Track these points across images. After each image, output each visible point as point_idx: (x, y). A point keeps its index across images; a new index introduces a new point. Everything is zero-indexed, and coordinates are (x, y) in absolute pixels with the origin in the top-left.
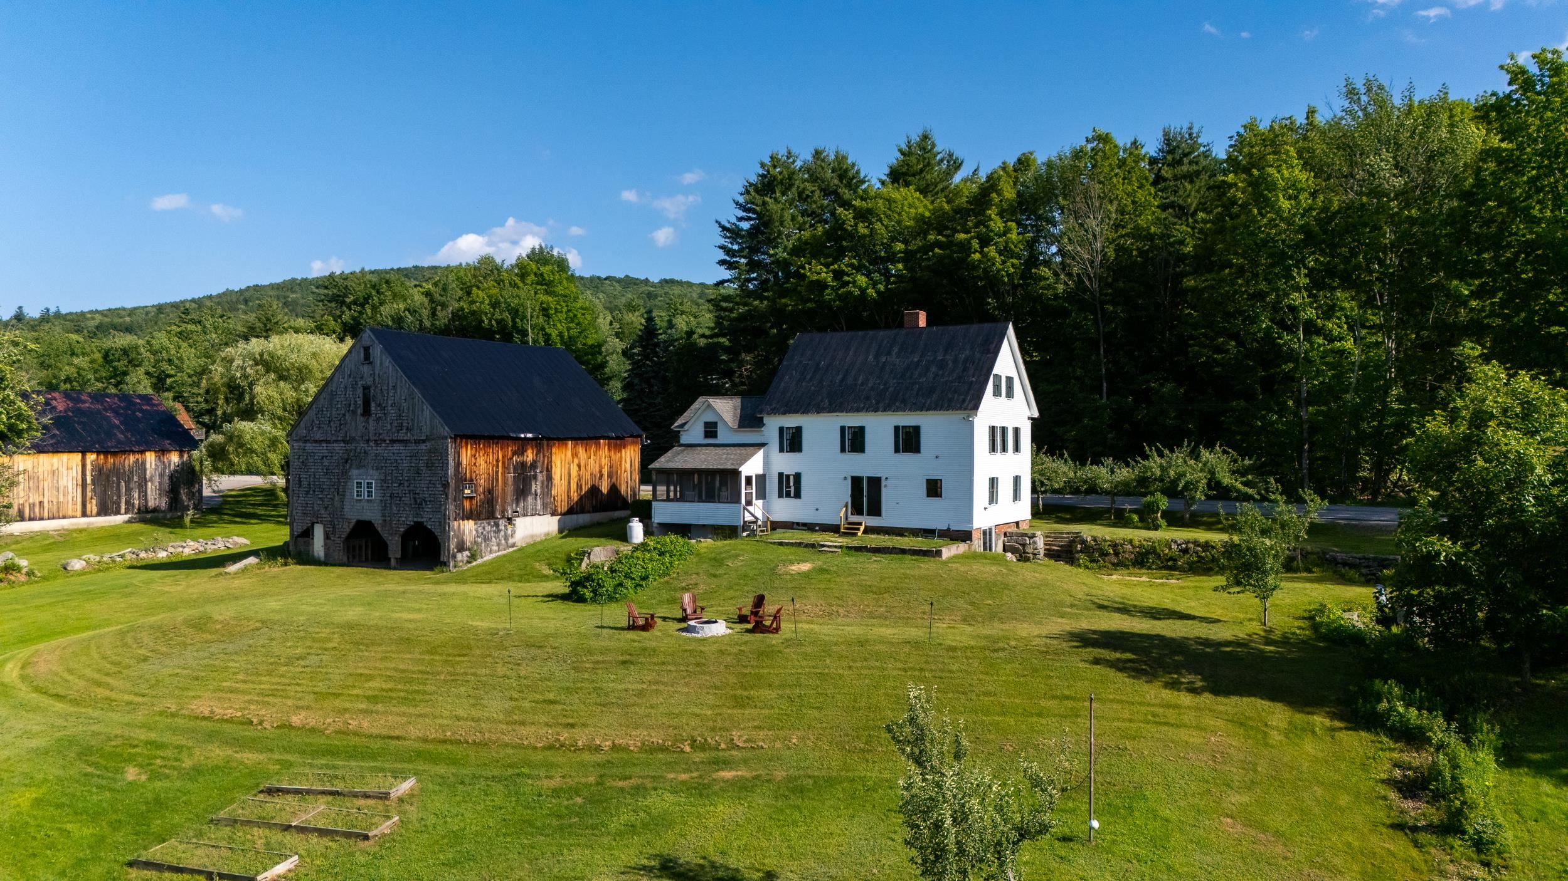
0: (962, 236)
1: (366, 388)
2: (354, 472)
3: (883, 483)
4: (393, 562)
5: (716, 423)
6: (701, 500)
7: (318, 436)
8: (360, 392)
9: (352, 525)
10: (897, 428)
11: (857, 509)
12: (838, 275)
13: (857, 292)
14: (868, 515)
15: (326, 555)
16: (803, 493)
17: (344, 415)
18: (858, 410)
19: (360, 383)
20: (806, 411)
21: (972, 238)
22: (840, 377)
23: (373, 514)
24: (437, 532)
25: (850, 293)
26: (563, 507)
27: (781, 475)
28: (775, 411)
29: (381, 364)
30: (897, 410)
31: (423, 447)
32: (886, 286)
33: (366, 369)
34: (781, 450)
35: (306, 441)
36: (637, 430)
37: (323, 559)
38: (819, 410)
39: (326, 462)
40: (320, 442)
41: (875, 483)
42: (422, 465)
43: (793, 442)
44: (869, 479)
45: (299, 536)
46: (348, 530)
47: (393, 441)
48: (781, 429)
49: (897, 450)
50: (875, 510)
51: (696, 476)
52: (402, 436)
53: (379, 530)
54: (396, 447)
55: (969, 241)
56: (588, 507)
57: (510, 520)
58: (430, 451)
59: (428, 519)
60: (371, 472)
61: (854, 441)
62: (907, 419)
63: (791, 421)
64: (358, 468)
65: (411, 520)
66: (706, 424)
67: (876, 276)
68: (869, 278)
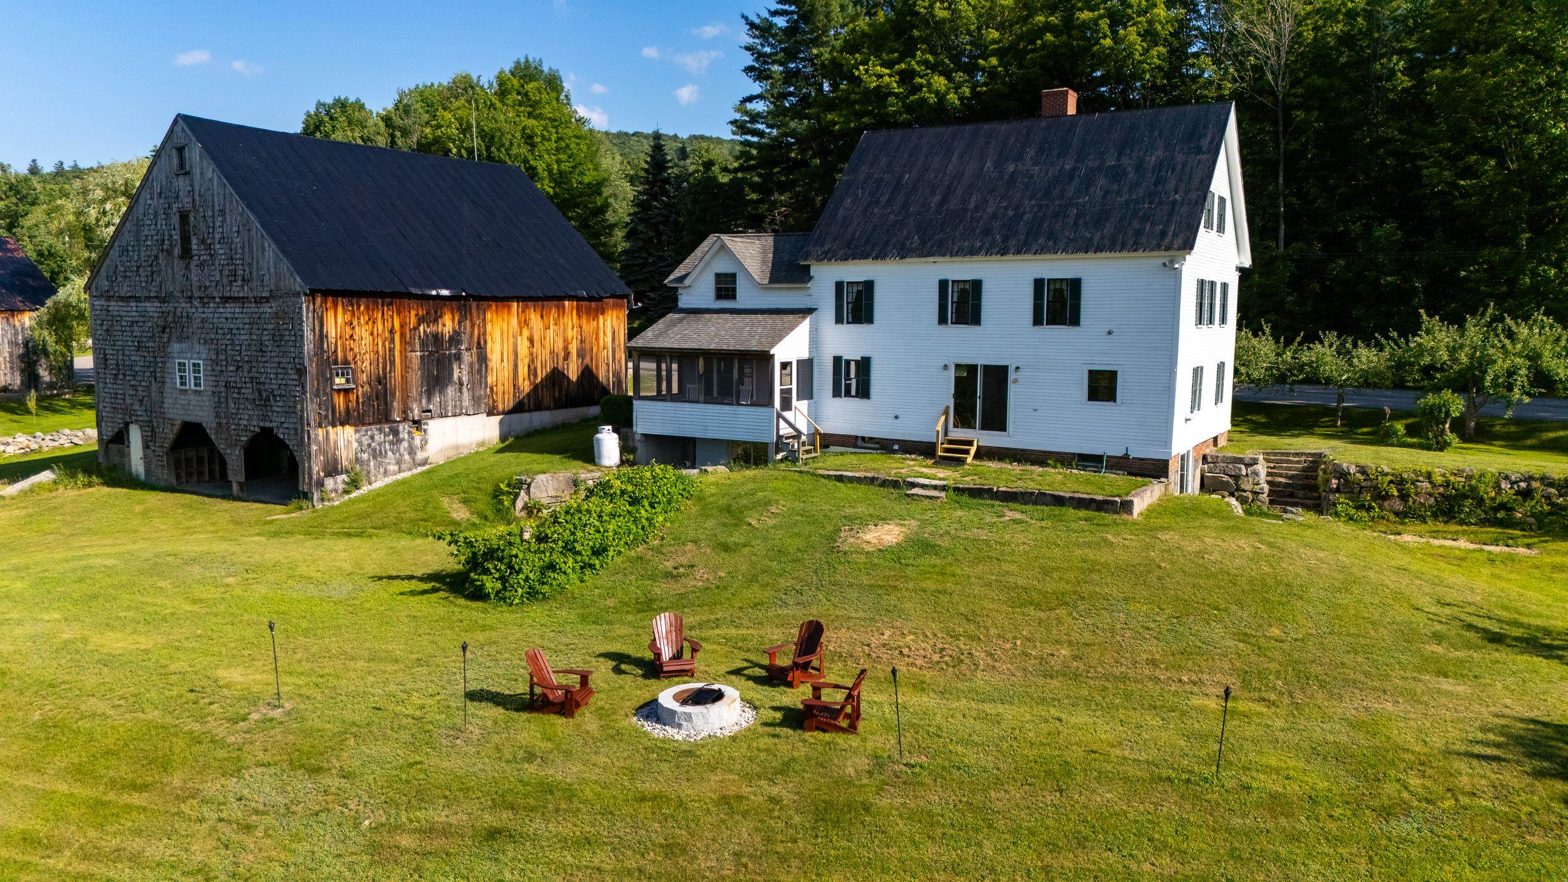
0: (1086, 15)
1: (184, 217)
2: (175, 347)
3: (1012, 376)
4: (235, 487)
5: (734, 275)
6: (710, 399)
7: (125, 291)
8: (175, 220)
9: (176, 428)
10: (1038, 283)
11: (963, 414)
12: (906, 77)
13: (932, 99)
14: (985, 426)
15: (147, 473)
16: (874, 389)
17: (156, 257)
18: (972, 252)
19: (175, 206)
20: (881, 256)
21: (1101, 17)
22: (937, 198)
23: (202, 413)
24: (291, 443)
25: (924, 101)
26: (506, 401)
27: (837, 360)
28: (828, 256)
29: (202, 174)
30: (1042, 250)
31: (266, 308)
33: (181, 183)
34: (839, 320)
35: (109, 298)
36: (622, 287)
37: (143, 477)
38: (904, 253)
39: (137, 331)
40: (127, 299)
41: (998, 376)
42: (266, 337)
43: (856, 305)
44: (987, 368)
45: (111, 441)
46: (172, 436)
47: (225, 300)
48: (839, 285)
49: (1037, 321)
50: (996, 420)
51: (701, 362)
52: (236, 291)
53: (213, 437)
54: (231, 308)
55: (1096, 22)
56: (547, 400)
57: (417, 424)
58: (276, 316)
59: (279, 424)
60: (197, 347)
61: (960, 305)
62: (1058, 267)
63: (855, 271)
64: (180, 340)
65: (255, 426)
66: (718, 275)
67: (959, 76)
68: (949, 78)
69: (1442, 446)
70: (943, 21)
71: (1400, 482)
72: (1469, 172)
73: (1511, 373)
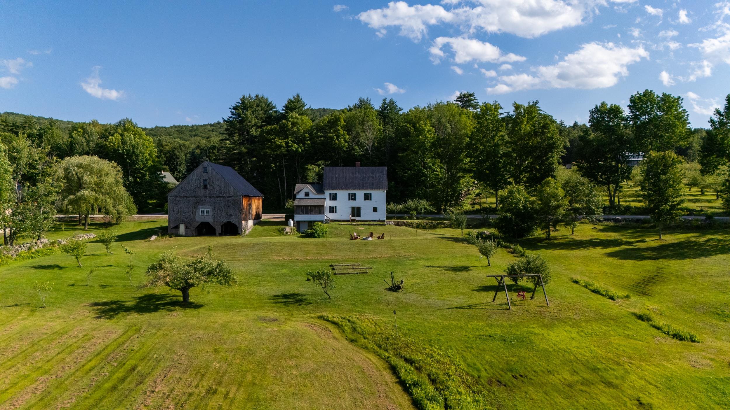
0: (331, 135)
1: (205, 180)
2: (200, 207)
3: (361, 208)
4: (217, 234)
5: (309, 192)
6: (303, 214)
7: (182, 195)
8: (202, 181)
9: (199, 223)
10: (365, 194)
11: (353, 215)
13: (294, 149)
14: (357, 217)
15: (186, 233)
16: (337, 212)
17: (195, 188)
18: (354, 189)
19: (202, 179)
20: (339, 188)
23: (210, 220)
24: (237, 224)
25: (292, 149)
26: (253, 218)
27: (330, 207)
28: (328, 189)
29: (212, 173)
30: (365, 189)
31: (231, 198)
32: (304, 149)
33: (205, 174)
34: (330, 200)
35: (176, 197)
37: (184, 235)
38: (343, 189)
39: (186, 204)
40: (183, 197)
41: (359, 209)
42: (230, 204)
43: (333, 197)
44: (357, 207)
45: (173, 228)
46: (197, 225)
47: (217, 197)
48: (330, 194)
49: (365, 200)
50: (359, 215)
52: (221, 195)
53: (212, 224)
54: (219, 199)
55: (333, 136)
56: (256, 218)
57: (248, 221)
58: (233, 200)
59: (233, 220)
60: (208, 206)
61: (352, 197)
62: (368, 192)
63: (333, 192)
64: (202, 205)
65: (225, 220)
66: (305, 192)
67: (301, 145)
68: (298, 145)
69: (414, 219)
70: (296, 131)
71: (412, 223)
72: (406, 173)
73: (421, 208)
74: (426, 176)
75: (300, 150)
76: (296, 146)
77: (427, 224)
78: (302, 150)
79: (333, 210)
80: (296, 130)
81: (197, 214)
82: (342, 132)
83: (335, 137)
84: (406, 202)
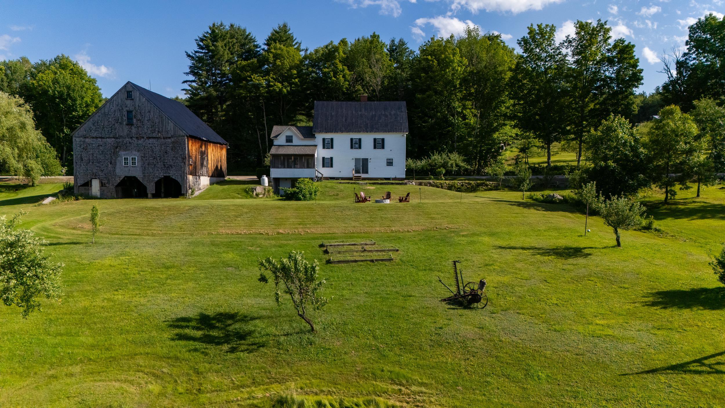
1: (129, 112)
2: (122, 153)
3: (369, 161)
4: (149, 195)
5: (292, 136)
7: (95, 135)
8: (125, 113)
9: (121, 179)
10: (375, 139)
11: (357, 172)
14: (363, 173)
15: (101, 194)
16: (334, 165)
17: (114, 125)
18: (359, 132)
19: (125, 109)
20: (336, 131)
22: (344, 119)
23: (137, 173)
24: (179, 180)
26: (210, 174)
27: (323, 158)
28: (320, 132)
29: (140, 100)
30: (375, 132)
31: (169, 140)
32: (291, 89)
33: (129, 102)
34: (324, 148)
35: (85, 138)
36: (225, 142)
37: (99, 196)
38: (342, 132)
39: (101, 148)
40: (97, 138)
41: (365, 162)
42: (168, 149)
43: (328, 144)
44: (363, 159)
45: (81, 186)
46: (119, 181)
47: (149, 138)
48: (324, 140)
49: (375, 147)
50: (366, 171)
52: (154, 135)
53: (141, 180)
54: (151, 141)
56: (216, 175)
57: (199, 176)
58: (173, 142)
59: (173, 174)
60: (134, 152)
61: (356, 144)
62: (379, 136)
63: (328, 136)
64: (125, 150)
65: (162, 175)
66: (287, 136)
69: (443, 179)
70: (279, 66)
71: (441, 184)
74: (452, 125)
75: (285, 90)
76: (280, 85)
77: (462, 185)
78: (287, 91)
79: (328, 163)
80: (280, 63)
81: (118, 163)
82: (340, 67)
83: (332, 73)
84: (429, 157)
